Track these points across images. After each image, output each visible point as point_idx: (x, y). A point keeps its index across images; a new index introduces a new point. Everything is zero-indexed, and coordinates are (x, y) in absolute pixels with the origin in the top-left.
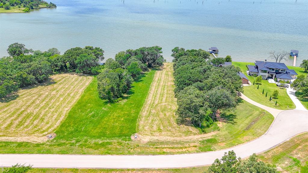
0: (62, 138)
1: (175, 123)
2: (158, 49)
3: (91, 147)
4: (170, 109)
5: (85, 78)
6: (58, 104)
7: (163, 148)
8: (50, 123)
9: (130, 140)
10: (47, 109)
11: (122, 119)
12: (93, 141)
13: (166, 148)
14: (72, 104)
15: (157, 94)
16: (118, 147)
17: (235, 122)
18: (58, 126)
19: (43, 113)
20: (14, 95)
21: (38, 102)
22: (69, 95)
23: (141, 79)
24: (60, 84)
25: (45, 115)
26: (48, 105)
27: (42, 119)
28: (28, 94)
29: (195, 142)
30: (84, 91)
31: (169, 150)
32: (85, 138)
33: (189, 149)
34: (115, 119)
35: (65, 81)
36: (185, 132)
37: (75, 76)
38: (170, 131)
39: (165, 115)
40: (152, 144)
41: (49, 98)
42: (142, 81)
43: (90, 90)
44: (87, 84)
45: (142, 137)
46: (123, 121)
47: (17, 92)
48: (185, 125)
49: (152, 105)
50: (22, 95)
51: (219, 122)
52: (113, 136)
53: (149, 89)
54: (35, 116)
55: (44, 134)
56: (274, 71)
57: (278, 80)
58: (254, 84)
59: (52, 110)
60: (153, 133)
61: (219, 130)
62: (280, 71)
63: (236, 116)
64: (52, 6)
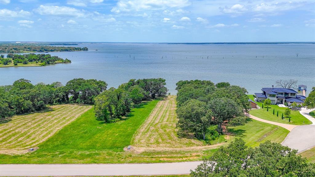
0: (44, 150)
1: (175, 137)
2: (162, 81)
3: (76, 158)
4: (171, 126)
5: (85, 107)
6: (51, 125)
7: (160, 157)
8: (36, 139)
9: (122, 151)
10: (37, 129)
11: (117, 135)
12: (80, 152)
13: (163, 157)
14: (65, 125)
15: (158, 116)
16: (107, 157)
17: (244, 136)
18: (44, 142)
19: (32, 131)
20: (7, 119)
21: (30, 124)
22: (64, 118)
24: (58, 111)
25: (34, 133)
26: (40, 126)
27: (29, 137)
28: (22, 118)
29: (197, 152)
30: (81, 115)
31: (166, 159)
32: (71, 150)
33: (191, 158)
34: (109, 135)
35: (64, 109)
36: (186, 144)
37: (76, 105)
38: (169, 143)
39: (165, 131)
40: (146, 153)
41: (43, 121)
42: (143, 107)
43: (87, 115)
44: (86, 110)
45: (137, 148)
46: (117, 136)
47: (11, 117)
48: (187, 138)
49: (151, 124)
50: (15, 120)
51: (225, 136)
52: (104, 148)
53: (150, 113)
54: (22, 134)
55: (26, 148)
56: (284, 96)
57: (289, 104)
58: (263, 108)
59: (42, 130)
60: (149, 145)
61: (226, 142)
62: (290, 96)
63: (245, 131)
64: (67, 61)
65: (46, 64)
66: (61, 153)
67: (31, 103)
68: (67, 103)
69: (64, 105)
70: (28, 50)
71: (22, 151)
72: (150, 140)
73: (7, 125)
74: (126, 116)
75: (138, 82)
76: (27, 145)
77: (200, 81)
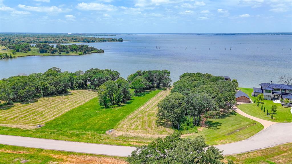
0: (47, 128)
1: (154, 125)
2: (167, 73)
3: (67, 136)
6: (63, 107)
8: (47, 118)
9: (104, 133)
10: (52, 109)
12: (72, 132)
13: (133, 142)
14: (74, 107)
15: (152, 104)
16: (90, 137)
17: (218, 128)
18: (51, 120)
20: (34, 100)
21: (49, 105)
22: (76, 102)
23: (145, 95)
24: (74, 95)
25: (48, 112)
26: (55, 107)
27: (43, 115)
28: (45, 100)
30: (90, 100)
31: (135, 144)
32: (66, 129)
34: (102, 118)
35: (80, 94)
36: (160, 132)
37: (90, 91)
39: (149, 119)
40: (123, 137)
41: (59, 103)
42: (144, 96)
45: (117, 132)
46: (107, 120)
47: (38, 98)
48: (164, 127)
49: (141, 112)
50: (40, 101)
51: (200, 127)
52: (91, 129)
53: (147, 101)
54: (39, 113)
55: (36, 124)
56: (281, 92)
58: (255, 103)
59: (54, 110)
60: (129, 130)
61: (196, 133)
62: (287, 92)
63: (222, 124)
64: (101, 51)
65: (83, 53)
66: (58, 131)
68: (85, 89)
69: (82, 91)
70: (74, 40)
71: (31, 127)
72: (132, 126)
73: (32, 105)
74: (125, 103)
75: (144, 74)
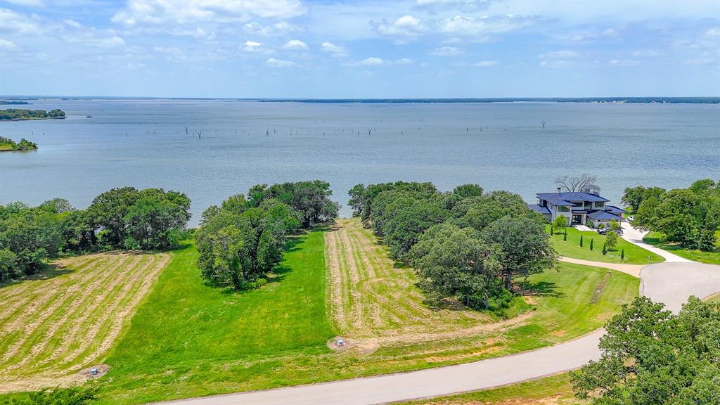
0: (129, 370)
1: (423, 309)
2: (323, 186)
3: (227, 379)
4: (397, 286)
5: (150, 257)
6: (93, 307)
7: (422, 357)
8: (84, 346)
9: (327, 350)
10: (64, 320)
11: (287, 316)
12: (227, 366)
13: (429, 356)
14: (134, 304)
15: (347, 266)
16: (302, 369)
17: (559, 294)
18: (109, 350)
19: (54, 328)
21: (33, 310)
22: (118, 288)
23: (295, 247)
24: (86, 272)
25: (63, 330)
26: (64, 312)
27: (57, 342)
29: (494, 337)
30: (156, 278)
31: (439, 360)
32: (201, 362)
33: (489, 352)
34: (266, 317)
35: (98, 265)
36: (458, 322)
37: (122, 257)
38: (420, 323)
39: (391, 297)
40: (389, 351)
41: (63, 299)
42: (299, 249)
43: (174, 275)
44: (161, 265)
45: (358, 341)
46: (289, 319)
49: (348, 286)
51: (523, 297)
52: (280, 348)
53: (324, 259)
54: (31, 337)
55: (71, 369)
56: (583, 208)
57: (596, 224)
58: (552, 235)
59: (79, 321)
60: (380, 331)
61: (535, 309)
62: (594, 208)
63: (553, 283)
64: (26, 146)
66: (181, 372)
67: (14, 256)
68: (94, 251)
69: (92, 257)
71: (68, 379)
72: (372, 321)
74: (275, 272)
75: (274, 192)
76: (69, 364)
77: (407, 184)
